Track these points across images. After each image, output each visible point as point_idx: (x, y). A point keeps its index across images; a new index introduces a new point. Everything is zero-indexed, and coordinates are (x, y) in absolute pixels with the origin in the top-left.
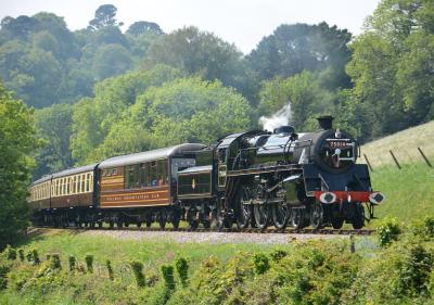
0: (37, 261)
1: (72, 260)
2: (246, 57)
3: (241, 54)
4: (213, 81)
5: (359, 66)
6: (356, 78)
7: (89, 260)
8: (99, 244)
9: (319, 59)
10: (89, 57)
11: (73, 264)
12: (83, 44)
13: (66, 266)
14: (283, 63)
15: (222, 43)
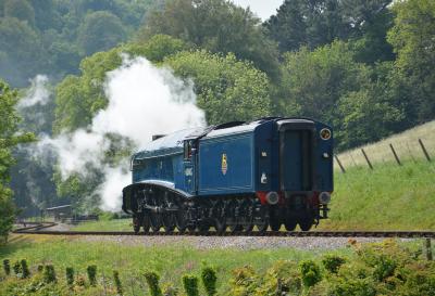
0: (27, 274)
1: (70, 272)
2: (265, 24)
3: (258, 20)
4: (226, 54)
5: (403, 34)
6: (399, 47)
7: (92, 272)
8: (100, 252)
9: (353, 26)
10: (72, 27)
11: (71, 277)
12: (64, 11)
13: (62, 280)
14: (308, 31)
15: (235, 9)
